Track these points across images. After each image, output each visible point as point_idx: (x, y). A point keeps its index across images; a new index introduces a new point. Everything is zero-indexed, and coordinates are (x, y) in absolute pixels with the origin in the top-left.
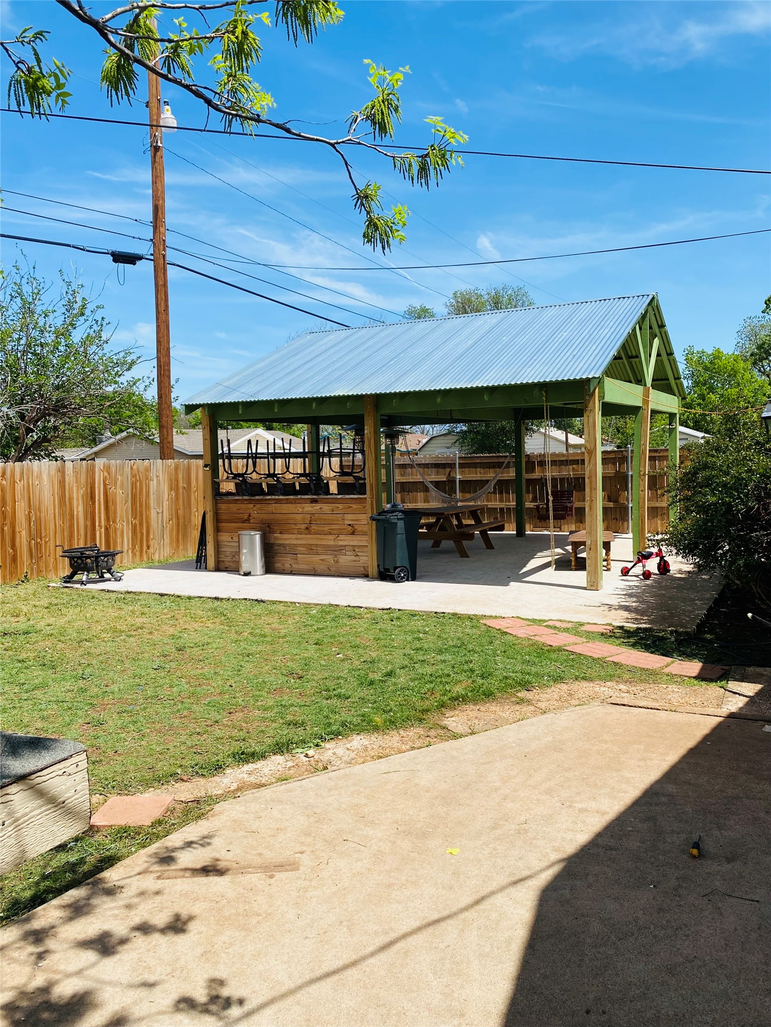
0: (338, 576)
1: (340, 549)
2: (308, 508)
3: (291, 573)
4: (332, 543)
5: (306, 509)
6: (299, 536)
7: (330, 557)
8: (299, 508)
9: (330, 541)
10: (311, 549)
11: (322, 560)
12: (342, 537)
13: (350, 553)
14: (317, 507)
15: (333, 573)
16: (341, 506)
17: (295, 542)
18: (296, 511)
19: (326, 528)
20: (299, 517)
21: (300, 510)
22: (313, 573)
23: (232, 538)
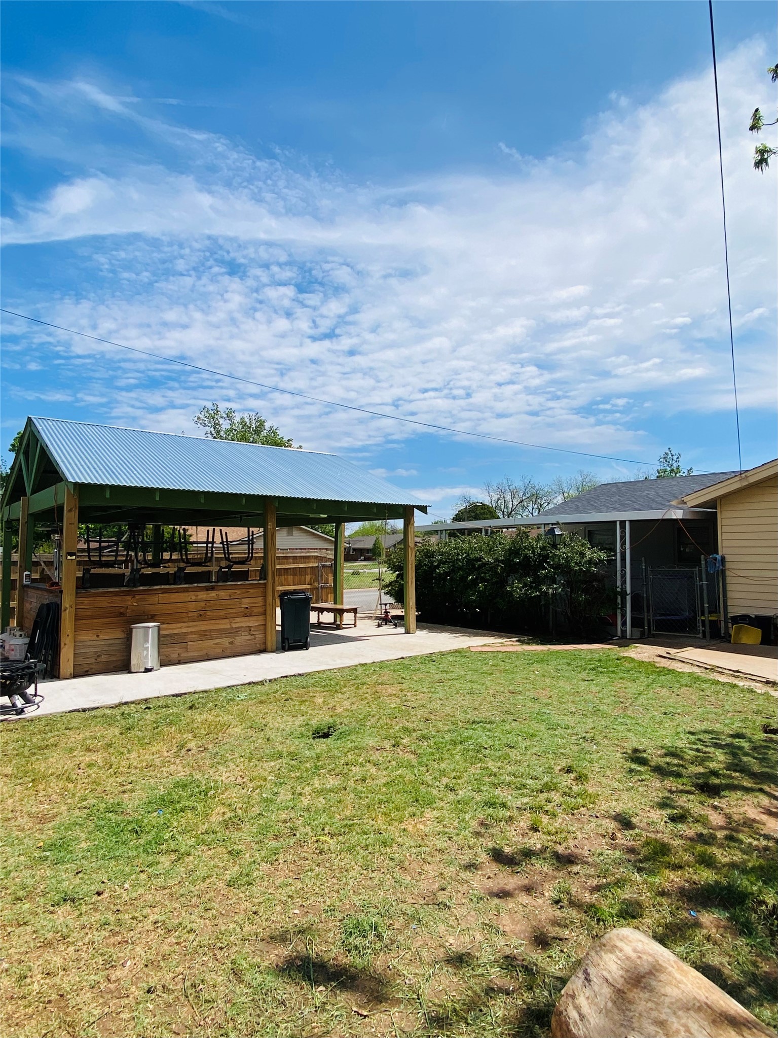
0: (234, 656)
1: (236, 632)
2: (203, 595)
3: (179, 663)
4: (228, 626)
5: (199, 597)
6: (191, 624)
7: (225, 640)
8: (192, 596)
9: (224, 625)
10: (204, 635)
11: (216, 644)
12: (238, 620)
13: (247, 633)
14: (213, 594)
15: (228, 654)
16: (238, 592)
17: (184, 630)
18: (189, 599)
19: (222, 613)
20: (192, 606)
21: (194, 598)
22: (206, 658)
23: (98, 636)
